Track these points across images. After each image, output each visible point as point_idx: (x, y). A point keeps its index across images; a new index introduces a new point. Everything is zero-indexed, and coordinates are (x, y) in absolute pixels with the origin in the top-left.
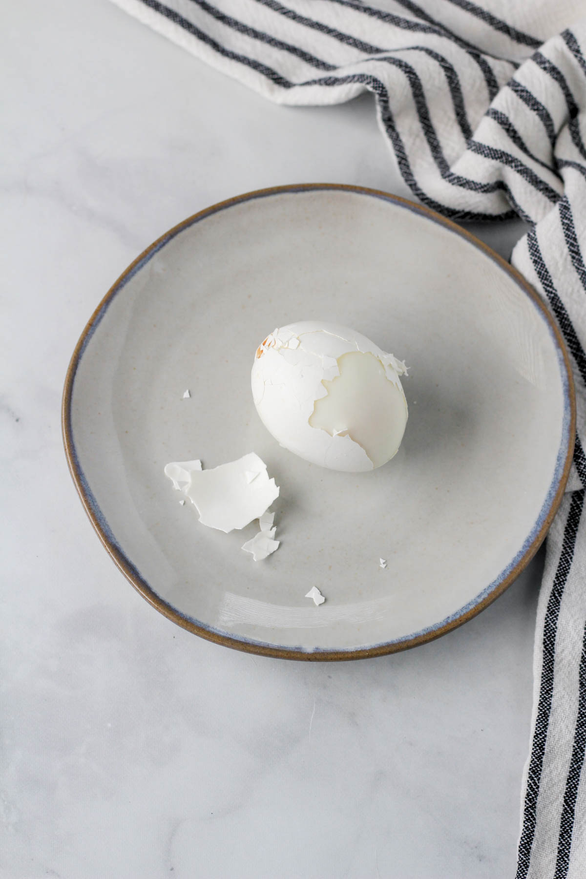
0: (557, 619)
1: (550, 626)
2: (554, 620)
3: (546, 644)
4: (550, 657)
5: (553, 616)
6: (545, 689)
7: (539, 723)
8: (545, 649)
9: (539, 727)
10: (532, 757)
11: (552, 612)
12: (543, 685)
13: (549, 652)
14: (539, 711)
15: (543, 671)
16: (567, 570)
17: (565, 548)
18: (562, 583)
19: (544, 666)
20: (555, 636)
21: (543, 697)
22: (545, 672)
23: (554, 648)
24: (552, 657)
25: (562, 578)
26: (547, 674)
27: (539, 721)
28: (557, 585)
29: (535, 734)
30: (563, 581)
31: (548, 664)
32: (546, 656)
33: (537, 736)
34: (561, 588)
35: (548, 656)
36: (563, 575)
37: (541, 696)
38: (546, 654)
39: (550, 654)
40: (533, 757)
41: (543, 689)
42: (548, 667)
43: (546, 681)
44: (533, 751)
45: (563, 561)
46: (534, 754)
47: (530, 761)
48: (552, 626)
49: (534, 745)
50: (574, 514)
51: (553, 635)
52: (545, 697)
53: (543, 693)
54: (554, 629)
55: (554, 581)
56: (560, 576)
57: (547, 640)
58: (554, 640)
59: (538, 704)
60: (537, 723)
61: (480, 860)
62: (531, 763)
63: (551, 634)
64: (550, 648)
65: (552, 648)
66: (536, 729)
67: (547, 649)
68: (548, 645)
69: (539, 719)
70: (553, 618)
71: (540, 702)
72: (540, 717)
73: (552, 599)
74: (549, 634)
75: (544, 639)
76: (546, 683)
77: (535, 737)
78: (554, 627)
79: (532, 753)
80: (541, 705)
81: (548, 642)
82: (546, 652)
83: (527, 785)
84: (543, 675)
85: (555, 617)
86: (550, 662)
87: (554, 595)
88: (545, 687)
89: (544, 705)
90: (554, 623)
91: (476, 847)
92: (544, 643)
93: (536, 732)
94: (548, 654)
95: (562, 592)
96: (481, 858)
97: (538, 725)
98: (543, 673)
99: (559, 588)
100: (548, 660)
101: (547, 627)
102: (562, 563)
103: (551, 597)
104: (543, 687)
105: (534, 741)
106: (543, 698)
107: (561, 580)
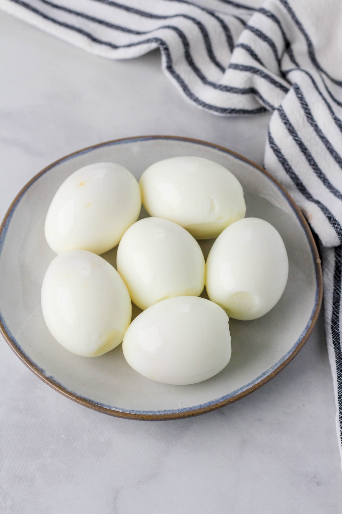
0: (339, 327)
1: (335, 332)
2: (337, 328)
3: (335, 343)
4: (339, 351)
5: (336, 326)
6: (340, 369)
7: (340, 389)
8: (335, 347)
9: (340, 392)
10: (339, 410)
11: (335, 323)
12: (338, 367)
13: (338, 348)
14: (338, 382)
15: (336, 359)
16: (339, 299)
17: (335, 287)
18: (338, 307)
19: (336, 356)
20: (339, 338)
21: (339, 373)
22: (338, 360)
23: (340, 346)
24: (340, 350)
25: (337, 304)
26: (339, 361)
27: (340, 388)
28: (335, 309)
29: (339, 396)
30: (338, 306)
31: (338, 355)
32: (336, 350)
33: (340, 397)
34: (338, 310)
35: (337, 351)
36: (337, 302)
37: (338, 374)
38: (336, 349)
39: (339, 349)
40: (341, 410)
41: (338, 369)
42: (339, 357)
43: (339, 365)
44: (340, 406)
45: (335, 294)
46: (341, 408)
47: (339, 413)
48: (336, 332)
49: (339, 403)
50: (338, 267)
51: (338, 337)
52: (340, 374)
53: (339, 371)
54: (338, 333)
55: (333, 307)
56: (336, 303)
57: (335, 341)
58: (339, 340)
59: (337, 378)
60: (338, 389)
61: (318, 485)
62: (340, 414)
63: (337, 337)
64: (338, 345)
65: (339, 345)
66: (339, 393)
67: (336, 347)
68: (336, 344)
69: (340, 387)
70: (336, 327)
71: (338, 377)
72: (340, 385)
73: (334, 316)
74: (335, 337)
75: (333, 341)
76: (339, 366)
77: (338, 398)
78: (338, 332)
79: (339, 408)
80: (339, 379)
81: (336, 342)
82: (336, 348)
83: (340, 428)
84: (336, 362)
85: (337, 326)
86: (339, 354)
87: (334, 314)
88: (340, 368)
89: (340, 379)
90: (337, 329)
91: (314, 477)
92: (333, 343)
93: (339, 395)
94: (337, 349)
95: (339, 312)
96: (318, 484)
97: (340, 390)
98: (336, 361)
99: (336, 310)
100: (338, 352)
101: (334, 333)
102: (335, 296)
103: (332, 315)
104: (338, 368)
105: (338, 400)
106: (339, 375)
107: (337, 305)
